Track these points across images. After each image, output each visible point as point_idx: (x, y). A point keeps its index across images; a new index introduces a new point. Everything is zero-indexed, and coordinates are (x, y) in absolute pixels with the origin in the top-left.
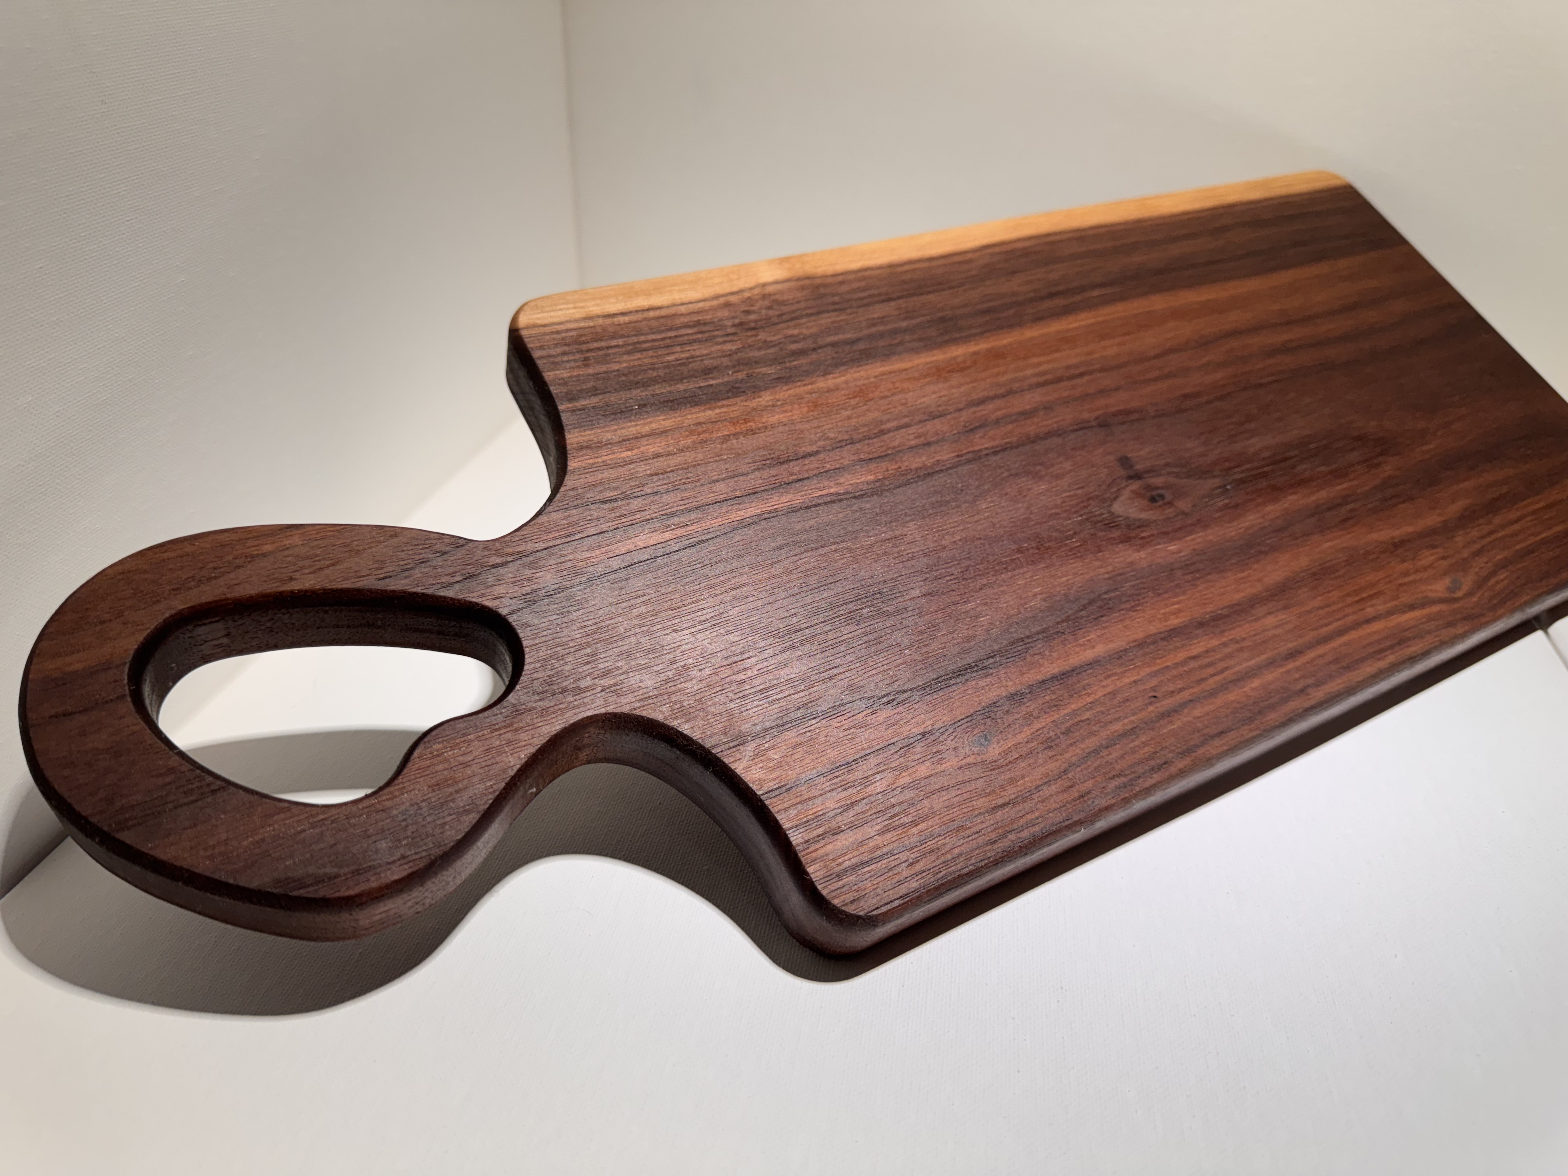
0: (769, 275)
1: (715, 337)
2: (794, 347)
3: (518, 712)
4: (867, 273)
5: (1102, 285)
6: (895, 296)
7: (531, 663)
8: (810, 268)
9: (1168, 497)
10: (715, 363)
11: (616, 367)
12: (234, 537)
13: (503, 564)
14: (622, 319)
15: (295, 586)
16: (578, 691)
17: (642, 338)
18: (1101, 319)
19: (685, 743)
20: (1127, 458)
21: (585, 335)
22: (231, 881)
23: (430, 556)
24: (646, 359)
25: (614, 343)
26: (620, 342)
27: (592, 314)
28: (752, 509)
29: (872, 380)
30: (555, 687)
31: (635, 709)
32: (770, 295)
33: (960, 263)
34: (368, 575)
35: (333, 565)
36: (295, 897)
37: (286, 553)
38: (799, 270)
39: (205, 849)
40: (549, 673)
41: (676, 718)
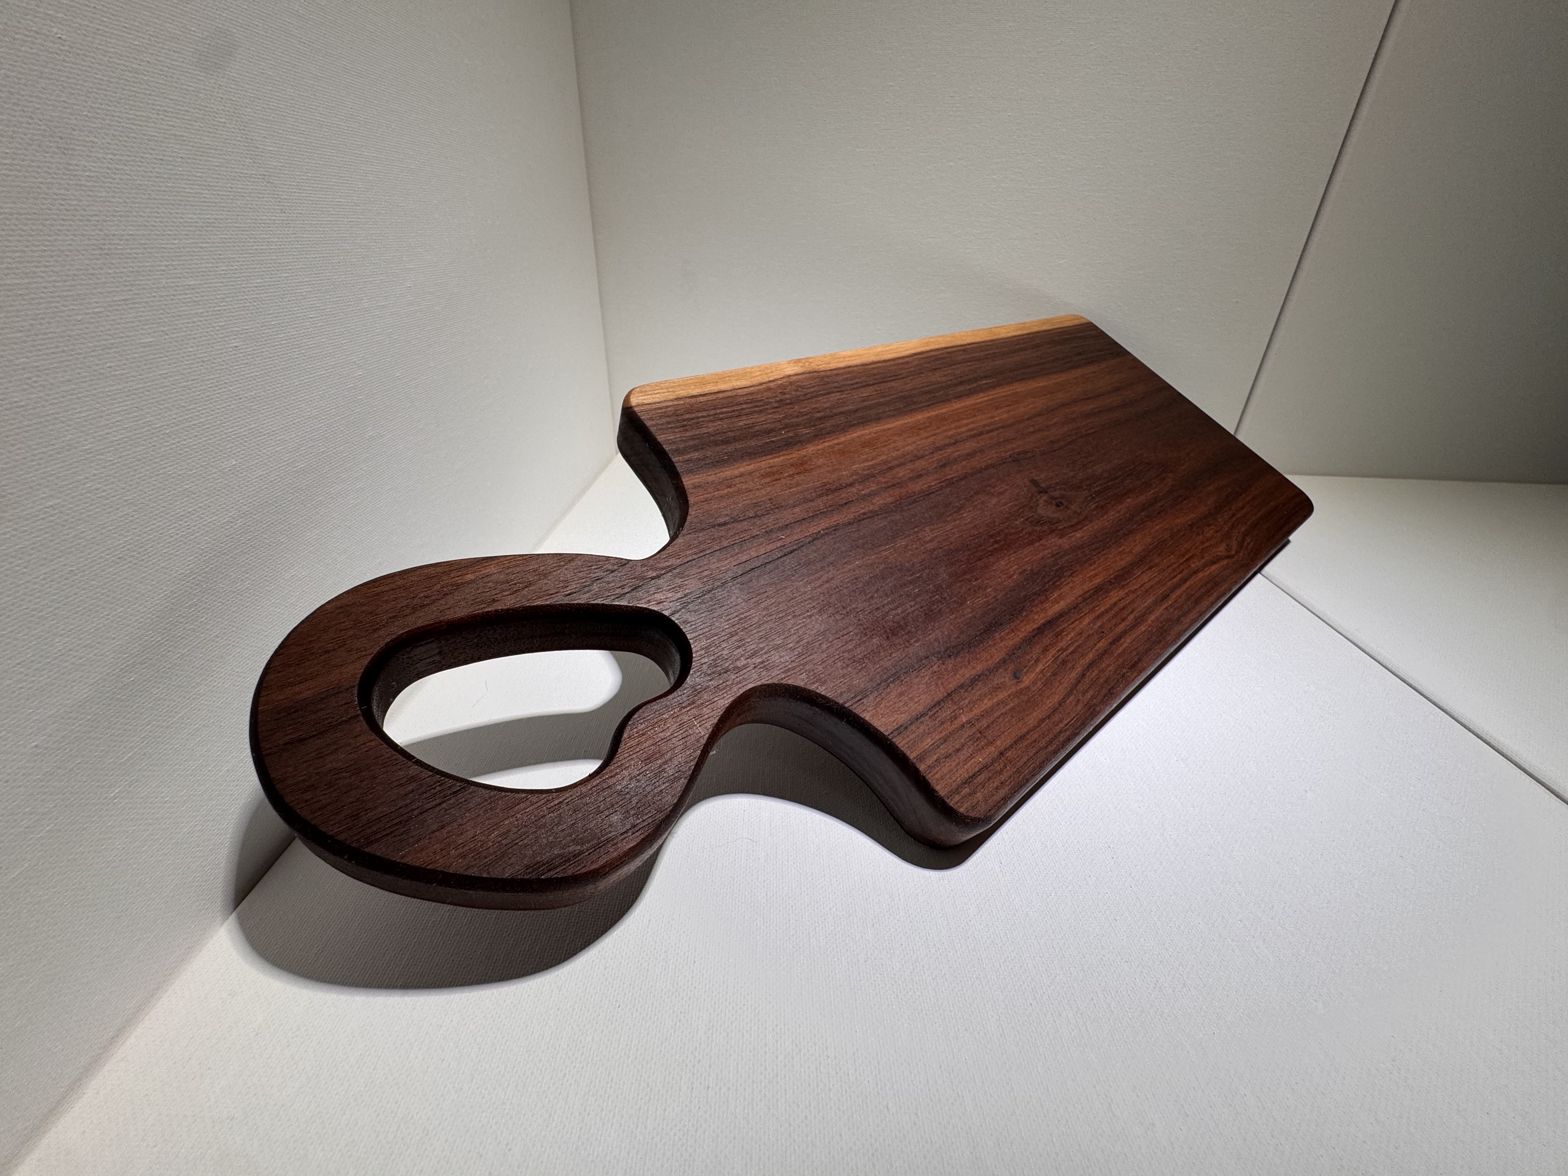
0: (790, 370)
1: (767, 409)
2: (819, 415)
3: (697, 691)
4: (851, 369)
5: (986, 377)
6: (871, 383)
7: (697, 651)
8: (814, 366)
9: (1065, 503)
10: (773, 426)
11: (705, 430)
12: (439, 569)
13: (658, 577)
14: (702, 399)
15: (499, 606)
16: (738, 669)
17: (718, 411)
18: (991, 397)
19: (824, 702)
20: (1035, 480)
21: (679, 410)
22: (485, 875)
23: (602, 574)
24: (724, 425)
25: (700, 415)
26: (705, 414)
27: (680, 396)
28: (823, 524)
29: (873, 435)
30: (719, 668)
31: (782, 679)
32: (795, 382)
33: (902, 363)
34: (557, 593)
35: (526, 587)
36: (546, 879)
37: (486, 580)
38: (807, 367)
39: (456, 848)
40: (713, 658)
41: (814, 683)
